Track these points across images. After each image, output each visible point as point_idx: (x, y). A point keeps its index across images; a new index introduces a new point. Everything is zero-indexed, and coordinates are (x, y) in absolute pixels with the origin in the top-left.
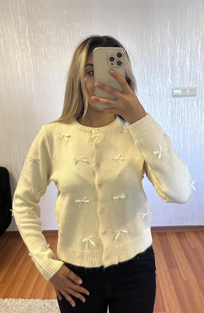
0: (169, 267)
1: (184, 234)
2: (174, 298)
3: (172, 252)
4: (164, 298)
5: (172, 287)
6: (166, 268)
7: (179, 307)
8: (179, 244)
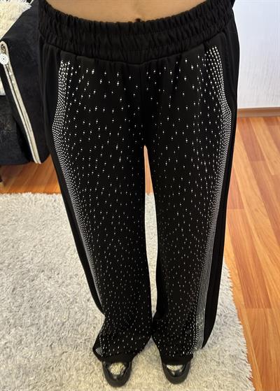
0: (251, 160)
1: (276, 118)
2: (256, 194)
3: (256, 141)
4: (242, 195)
5: (254, 182)
6: (247, 161)
7: (263, 204)
8: (267, 132)
